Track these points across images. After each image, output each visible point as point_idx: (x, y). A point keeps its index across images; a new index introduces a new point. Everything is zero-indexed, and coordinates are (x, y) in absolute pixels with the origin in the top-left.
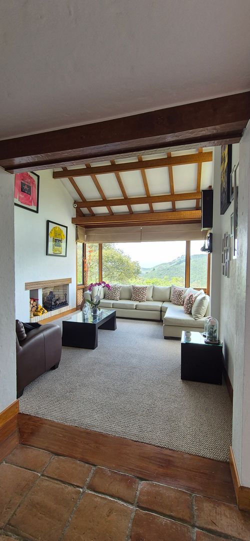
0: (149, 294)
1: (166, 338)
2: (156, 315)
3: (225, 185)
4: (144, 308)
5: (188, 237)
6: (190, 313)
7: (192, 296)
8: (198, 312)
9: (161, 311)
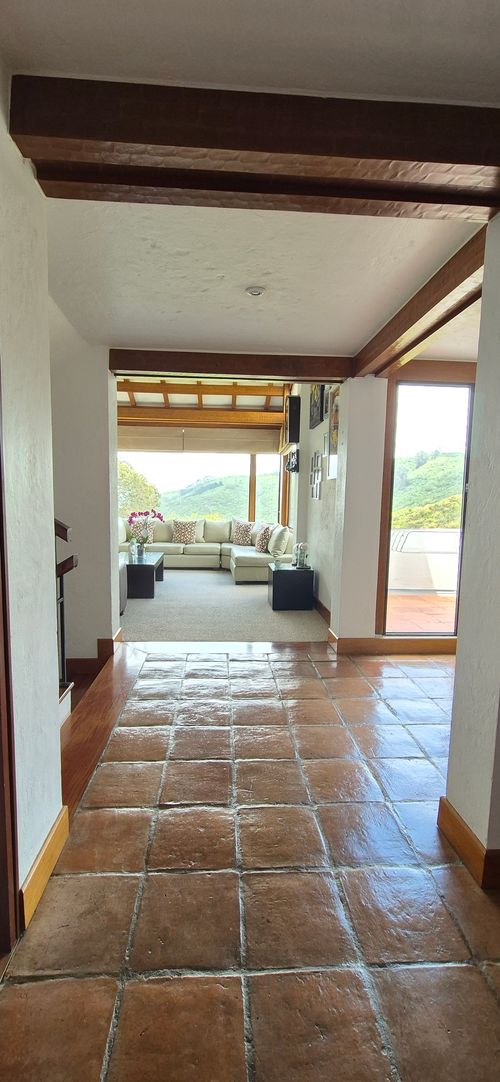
0: (199, 532)
1: (238, 583)
2: (214, 561)
3: (317, 398)
4: (197, 551)
5: (253, 448)
6: (267, 552)
7: (268, 528)
8: (277, 547)
9: (221, 555)
